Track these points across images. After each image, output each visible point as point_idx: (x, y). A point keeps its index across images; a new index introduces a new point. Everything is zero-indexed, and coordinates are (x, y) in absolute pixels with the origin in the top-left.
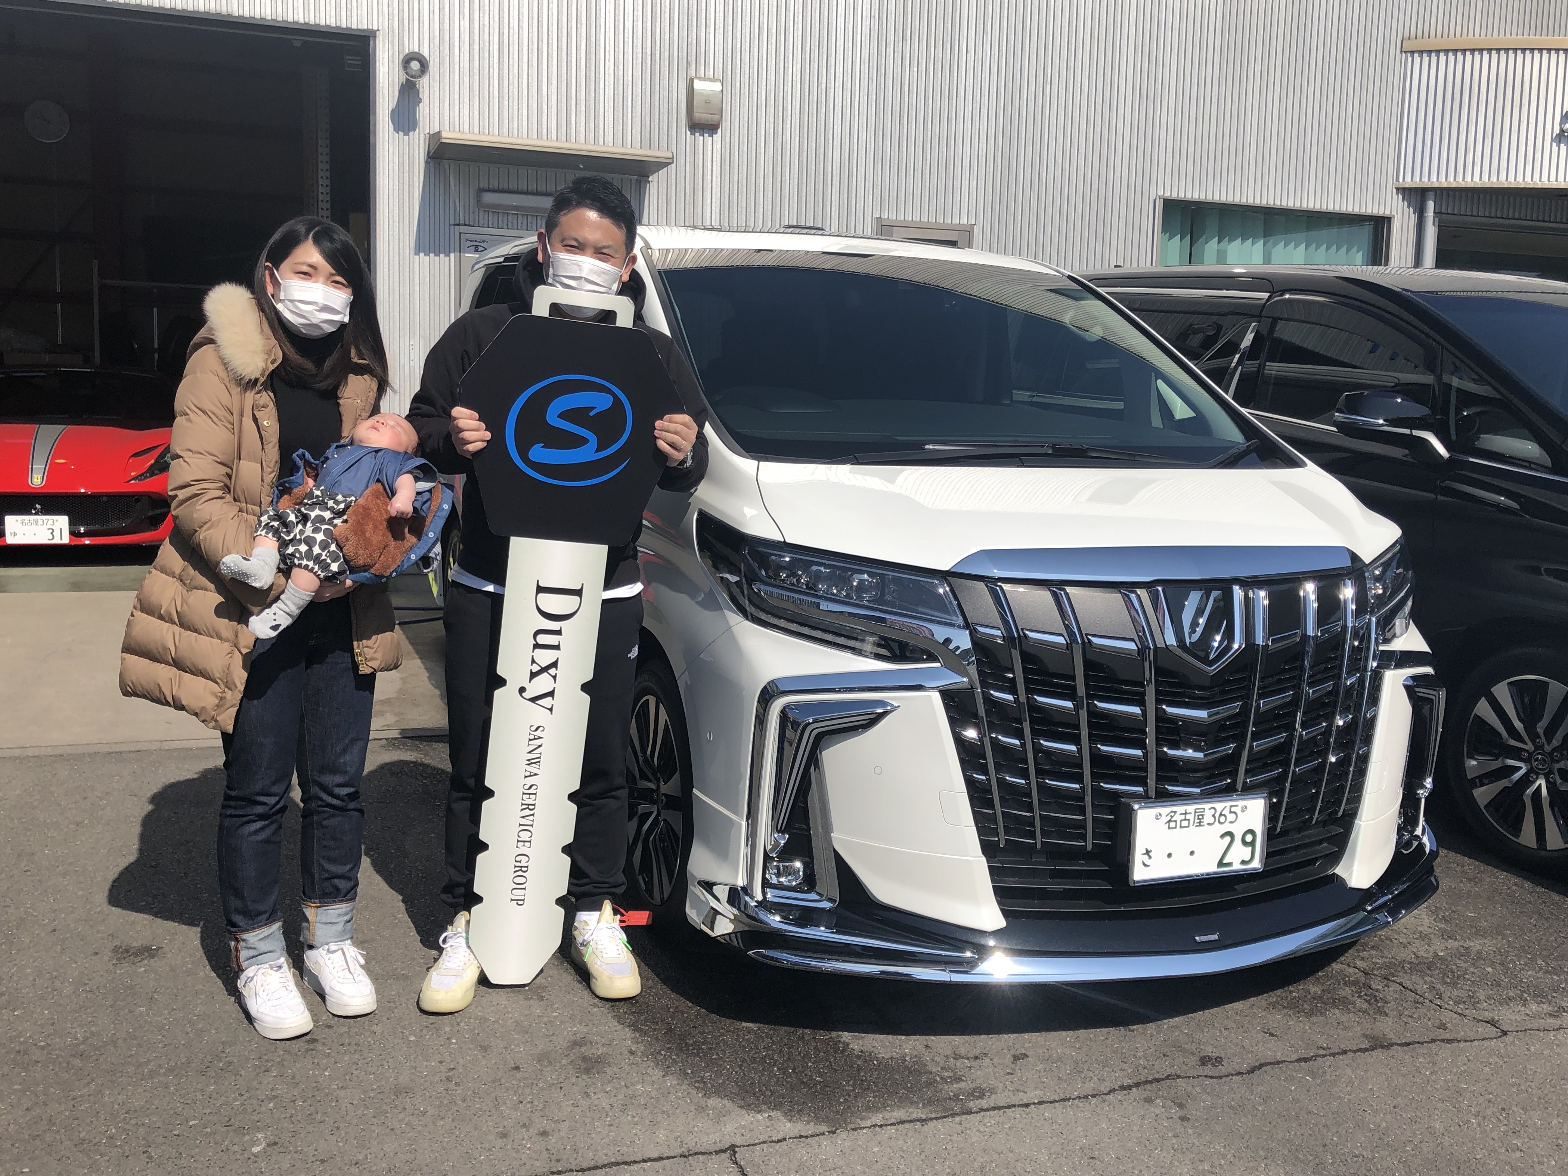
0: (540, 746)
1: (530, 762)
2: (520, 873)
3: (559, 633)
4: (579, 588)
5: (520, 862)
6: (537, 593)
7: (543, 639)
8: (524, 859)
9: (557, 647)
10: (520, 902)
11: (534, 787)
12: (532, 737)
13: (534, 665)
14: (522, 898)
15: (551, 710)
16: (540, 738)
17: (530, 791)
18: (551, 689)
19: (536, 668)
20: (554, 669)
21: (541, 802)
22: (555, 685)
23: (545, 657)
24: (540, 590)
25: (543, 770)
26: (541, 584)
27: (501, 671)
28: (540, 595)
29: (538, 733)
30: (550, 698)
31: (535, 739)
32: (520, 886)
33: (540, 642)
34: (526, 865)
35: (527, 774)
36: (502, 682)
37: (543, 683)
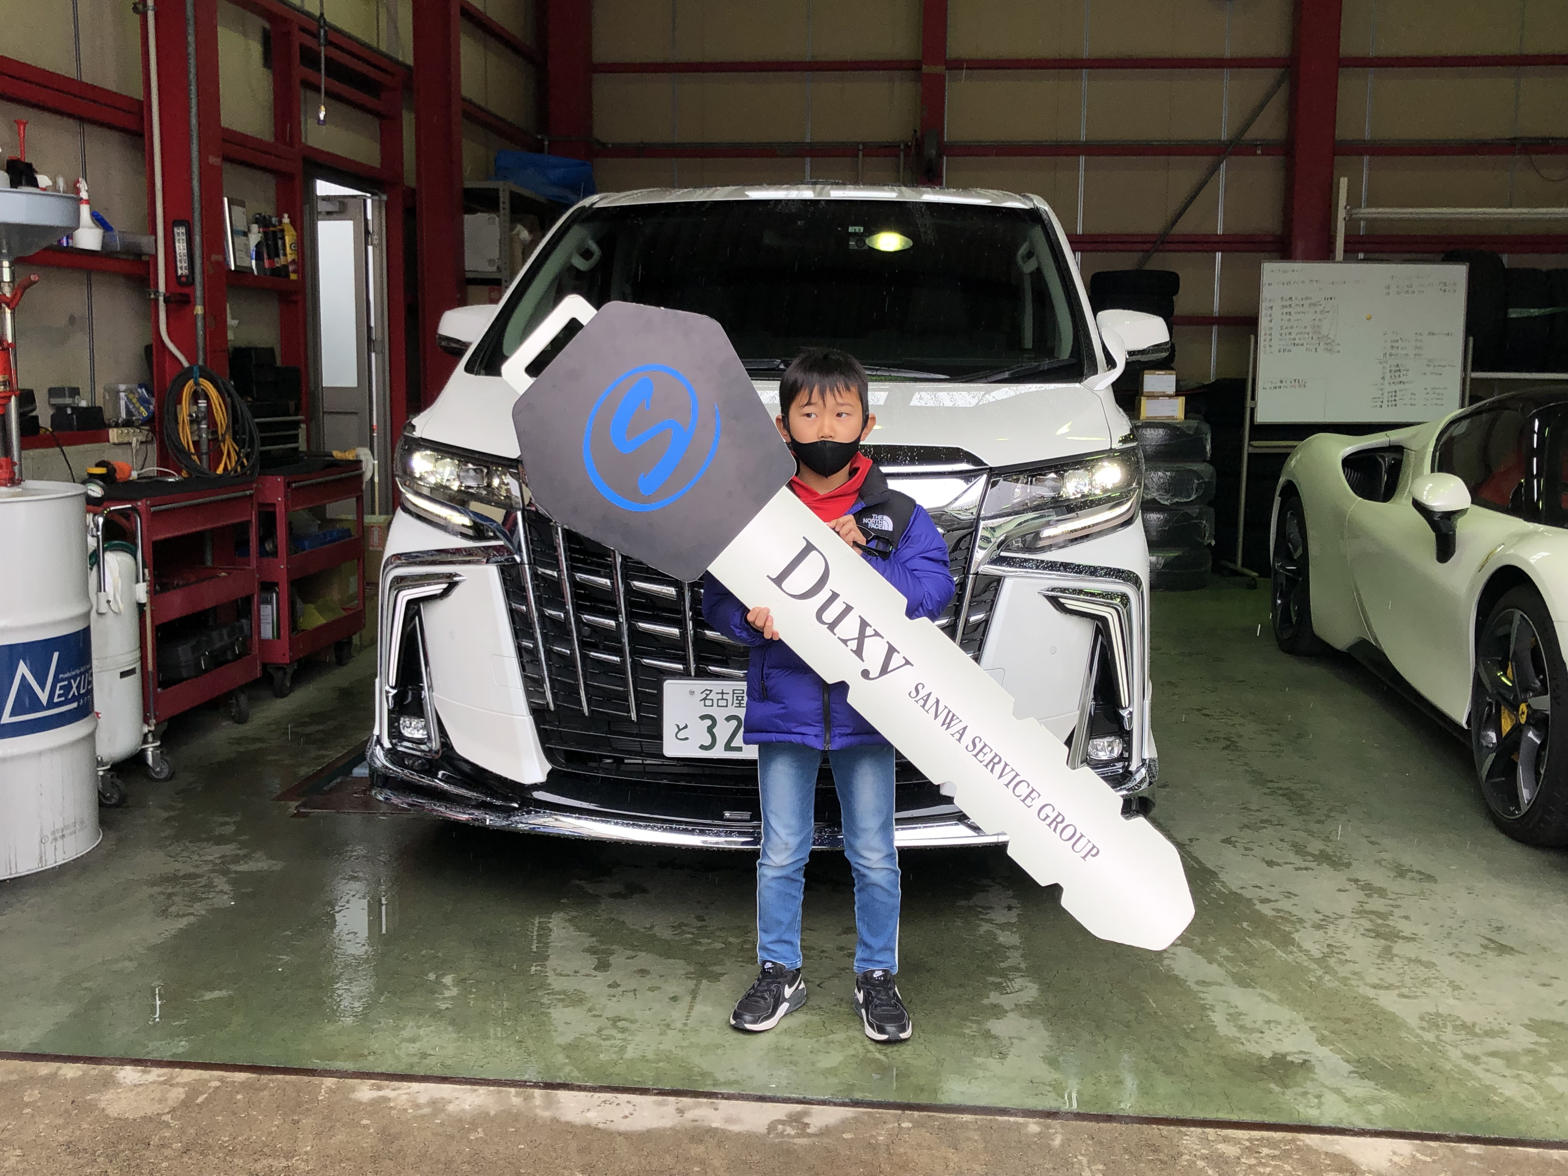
0: (938, 702)
1: (947, 724)
2: (1060, 827)
3: (834, 596)
4: (805, 543)
5: (1048, 816)
6: (780, 586)
7: (830, 615)
8: (1048, 810)
9: (848, 609)
10: (1094, 852)
11: (977, 740)
12: (922, 702)
13: (848, 643)
14: (1090, 846)
15: (907, 663)
16: (929, 695)
17: (977, 748)
18: (887, 646)
19: (853, 645)
20: (868, 628)
21: (998, 745)
22: (885, 640)
23: (849, 628)
24: (779, 581)
25: (965, 716)
26: (774, 576)
27: (830, 678)
28: (783, 586)
29: (923, 693)
30: (896, 654)
31: (926, 701)
32: (1075, 838)
33: (830, 622)
34: (1056, 814)
35: (957, 736)
36: (842, 687)
37: (875, 650)
